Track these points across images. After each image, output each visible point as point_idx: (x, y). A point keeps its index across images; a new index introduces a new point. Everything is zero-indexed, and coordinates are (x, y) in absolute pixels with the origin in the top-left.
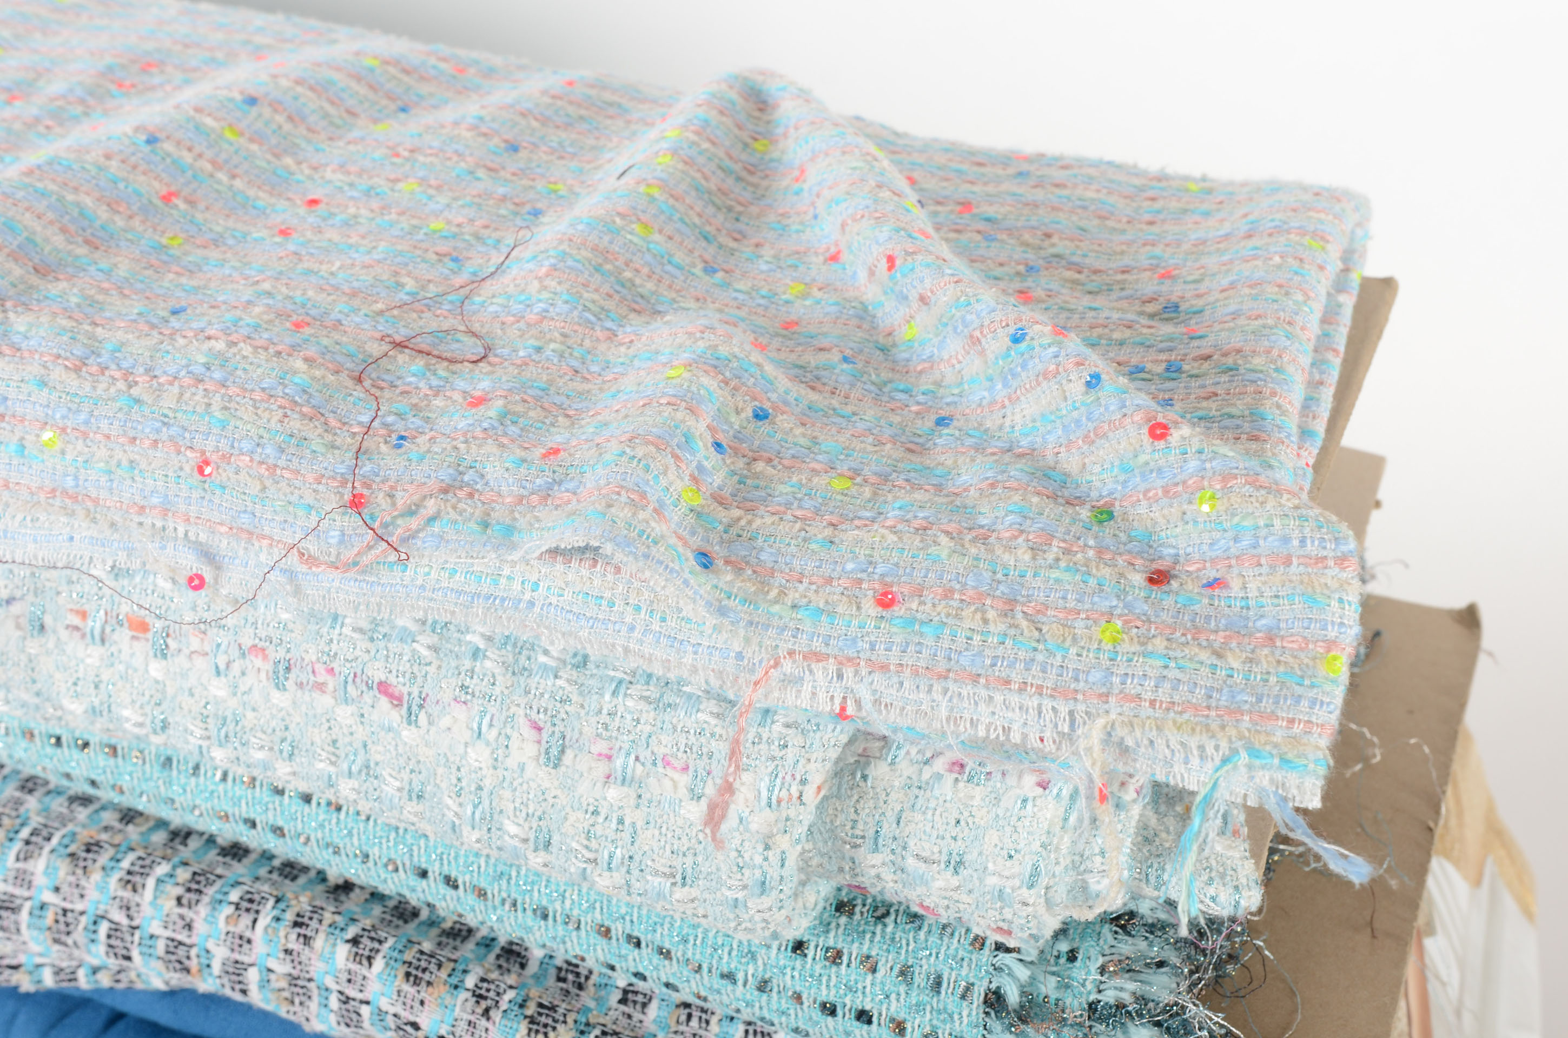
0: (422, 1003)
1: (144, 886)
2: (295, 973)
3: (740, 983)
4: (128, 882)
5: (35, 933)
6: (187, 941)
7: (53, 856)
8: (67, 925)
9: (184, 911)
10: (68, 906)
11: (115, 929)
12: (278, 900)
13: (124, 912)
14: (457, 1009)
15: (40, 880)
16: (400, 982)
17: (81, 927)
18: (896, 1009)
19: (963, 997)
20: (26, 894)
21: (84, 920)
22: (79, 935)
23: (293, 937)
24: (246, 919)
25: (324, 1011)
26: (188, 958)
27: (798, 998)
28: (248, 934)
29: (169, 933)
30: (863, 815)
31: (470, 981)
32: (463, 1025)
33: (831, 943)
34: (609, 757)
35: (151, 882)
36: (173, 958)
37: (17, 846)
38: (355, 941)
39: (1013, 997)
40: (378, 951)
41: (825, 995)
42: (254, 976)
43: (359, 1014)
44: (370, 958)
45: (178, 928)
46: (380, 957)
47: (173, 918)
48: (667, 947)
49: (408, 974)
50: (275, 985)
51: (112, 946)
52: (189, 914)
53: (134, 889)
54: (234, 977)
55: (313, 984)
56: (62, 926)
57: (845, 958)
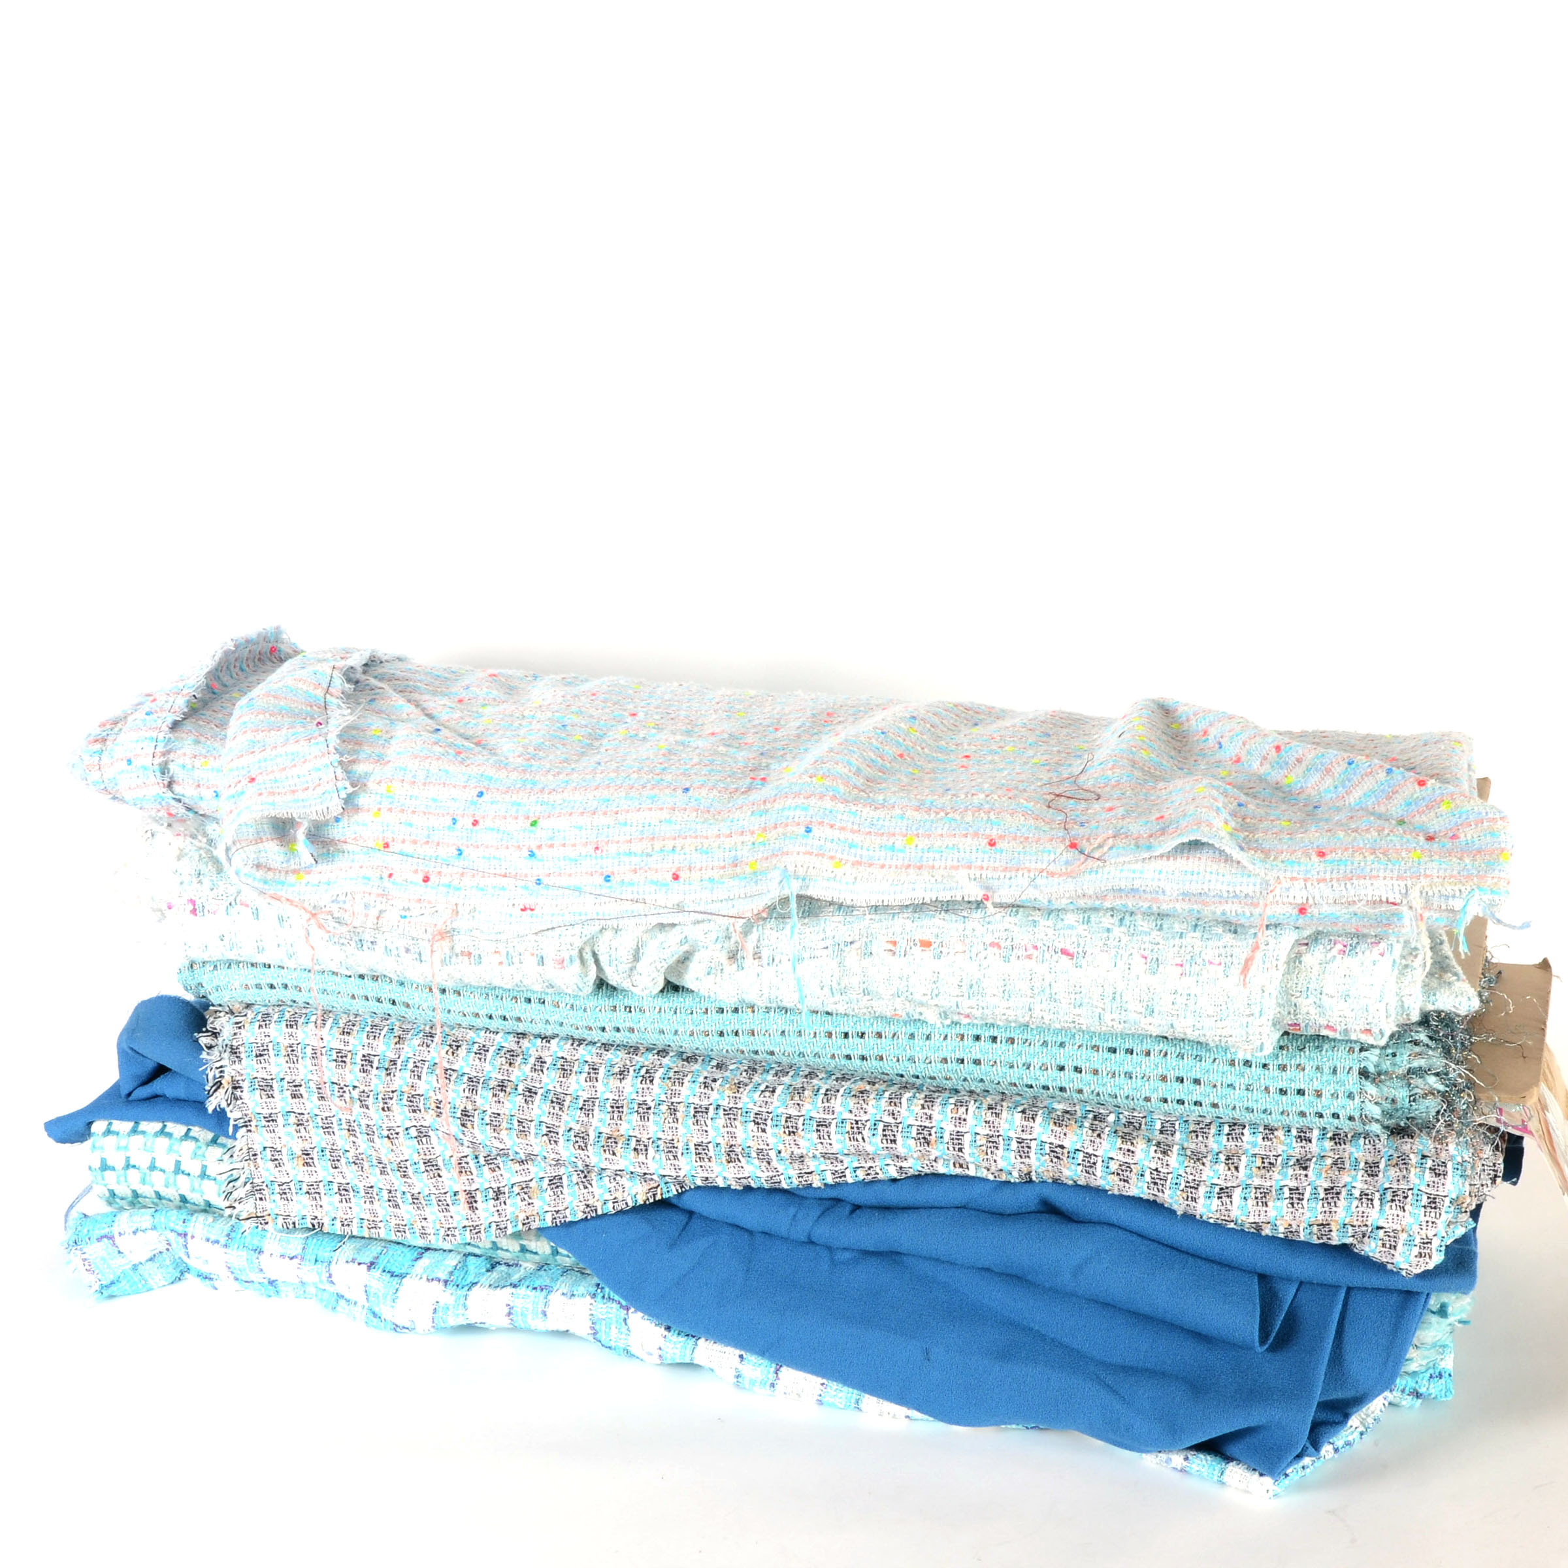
0: (1065, 1134)
1: (901, 1103)
2: (991, 1133)
3: (1237, 1088)
4: (891, 1102)
5: (839, 1137)
6: (930, 1125)
7: (844, 1098)
8: (858, 1128)
9: (926, 1111)
10: (857, 1118)
11: (887, 1126)
13: (891, 1116)
15: (838, 1109)
16: (1052, 1126)
17: (867, 1128)
18: (1317, 1085)
19: (1348, 1072)
20: (833, 1117)
21: (868, 1124)
22: (866, 1133)
23: (989, 1114)
24: (963, 1109)
25: (1007, 1153)
26: (930, 1135)
27: (1267, 1089)
28: (963, 1117)
29: (920, 1123)
30: (1301, 979)
32: (1087, 1143)
33: (1280, 1062)
34: (1182, 965)
35: (904, 1100)
36: (921, 1136)
37: (821, 1097)
38: (1023, 1112)
39: (1372, 1069)
42: (967, 1139)
43: (1029, 1147)
44: (1033, 1118)
45: (923, 1119)
46: (1038, 1117)
47: (920, 1115)
48: (1198, 1077)
49: (1055, 1123)
50: (979, 1143)
51: (885, 1135)
52: (929, 1112)
53: (895, 1105)
54: (956, 1141)
55: (1001, 1138)
56: (855, 1130)
57: (1289, 1068)
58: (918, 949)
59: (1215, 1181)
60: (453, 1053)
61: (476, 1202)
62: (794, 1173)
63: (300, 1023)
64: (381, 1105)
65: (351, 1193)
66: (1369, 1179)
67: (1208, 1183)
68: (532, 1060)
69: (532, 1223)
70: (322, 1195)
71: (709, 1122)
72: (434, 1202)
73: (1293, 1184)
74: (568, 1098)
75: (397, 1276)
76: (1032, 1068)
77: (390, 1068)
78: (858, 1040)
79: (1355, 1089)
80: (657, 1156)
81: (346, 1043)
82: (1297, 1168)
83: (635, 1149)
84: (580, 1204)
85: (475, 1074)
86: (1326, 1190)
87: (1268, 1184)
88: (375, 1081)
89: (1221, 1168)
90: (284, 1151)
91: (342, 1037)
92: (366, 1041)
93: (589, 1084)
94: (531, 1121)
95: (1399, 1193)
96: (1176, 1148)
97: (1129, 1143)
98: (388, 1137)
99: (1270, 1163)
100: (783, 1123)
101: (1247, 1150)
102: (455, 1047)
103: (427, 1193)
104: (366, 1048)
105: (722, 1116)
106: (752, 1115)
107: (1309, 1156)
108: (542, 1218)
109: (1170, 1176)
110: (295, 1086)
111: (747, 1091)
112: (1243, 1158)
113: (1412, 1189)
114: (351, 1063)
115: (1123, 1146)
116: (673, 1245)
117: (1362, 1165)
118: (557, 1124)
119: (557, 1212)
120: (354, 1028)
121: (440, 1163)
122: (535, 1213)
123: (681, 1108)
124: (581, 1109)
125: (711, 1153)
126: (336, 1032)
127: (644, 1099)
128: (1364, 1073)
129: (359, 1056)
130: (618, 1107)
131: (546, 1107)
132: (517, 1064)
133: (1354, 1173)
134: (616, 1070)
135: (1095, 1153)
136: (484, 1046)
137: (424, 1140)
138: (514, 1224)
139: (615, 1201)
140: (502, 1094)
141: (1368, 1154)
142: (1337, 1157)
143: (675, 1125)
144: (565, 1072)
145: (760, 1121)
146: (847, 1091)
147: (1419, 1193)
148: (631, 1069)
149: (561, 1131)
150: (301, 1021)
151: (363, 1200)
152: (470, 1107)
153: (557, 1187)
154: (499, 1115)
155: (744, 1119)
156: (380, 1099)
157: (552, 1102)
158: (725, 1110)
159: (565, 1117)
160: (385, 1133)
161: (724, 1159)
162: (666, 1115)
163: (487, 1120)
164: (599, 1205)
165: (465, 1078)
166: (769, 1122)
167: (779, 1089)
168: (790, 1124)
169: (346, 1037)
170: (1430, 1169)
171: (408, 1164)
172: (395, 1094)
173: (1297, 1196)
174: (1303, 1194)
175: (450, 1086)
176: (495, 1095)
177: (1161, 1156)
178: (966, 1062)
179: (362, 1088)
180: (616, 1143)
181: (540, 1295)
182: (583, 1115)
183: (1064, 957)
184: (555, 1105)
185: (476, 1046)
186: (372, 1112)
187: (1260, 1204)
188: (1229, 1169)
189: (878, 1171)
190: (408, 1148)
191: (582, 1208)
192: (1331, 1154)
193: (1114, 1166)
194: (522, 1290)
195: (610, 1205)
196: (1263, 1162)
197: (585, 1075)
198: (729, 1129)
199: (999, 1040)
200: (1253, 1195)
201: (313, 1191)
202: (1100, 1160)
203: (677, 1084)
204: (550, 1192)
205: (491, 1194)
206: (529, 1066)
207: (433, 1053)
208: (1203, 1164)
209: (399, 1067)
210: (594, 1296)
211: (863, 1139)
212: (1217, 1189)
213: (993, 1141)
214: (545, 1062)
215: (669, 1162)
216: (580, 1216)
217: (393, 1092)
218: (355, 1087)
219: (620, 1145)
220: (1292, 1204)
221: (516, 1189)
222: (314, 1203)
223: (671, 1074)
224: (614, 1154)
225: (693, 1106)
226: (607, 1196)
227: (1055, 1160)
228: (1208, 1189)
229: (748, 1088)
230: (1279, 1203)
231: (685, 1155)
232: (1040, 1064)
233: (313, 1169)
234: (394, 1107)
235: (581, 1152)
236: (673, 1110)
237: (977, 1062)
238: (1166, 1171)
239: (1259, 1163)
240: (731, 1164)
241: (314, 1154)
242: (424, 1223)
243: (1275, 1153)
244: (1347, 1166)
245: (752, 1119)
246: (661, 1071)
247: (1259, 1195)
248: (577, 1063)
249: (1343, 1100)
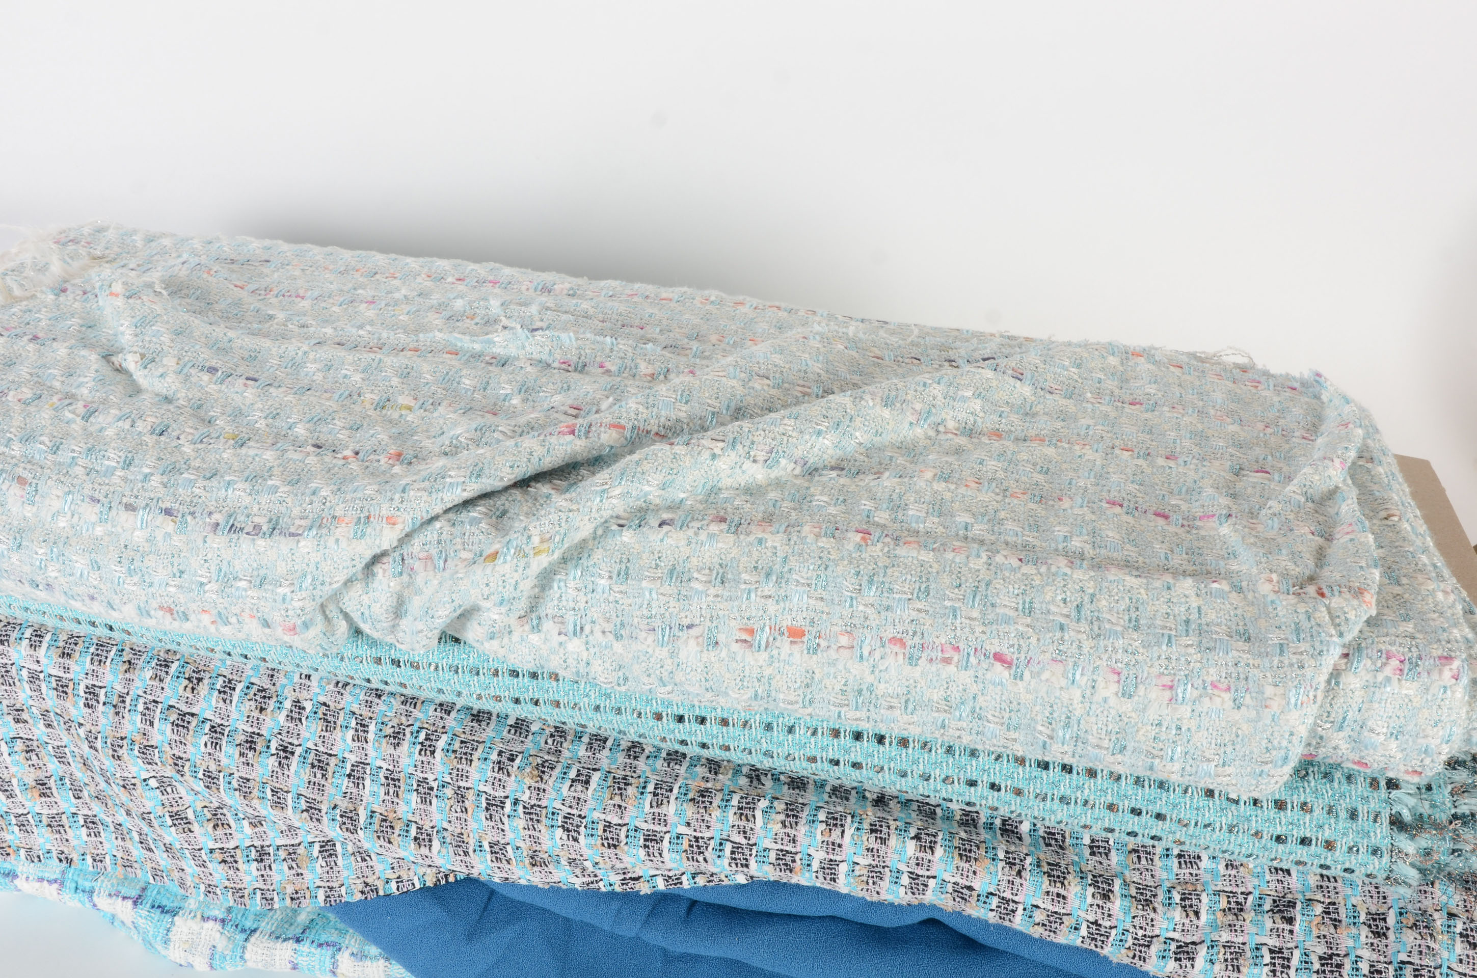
0: (975, 873)
1: (754, 816)
2: (874, 863)
3: (1216, 831)
4: (741, 814)
5: (674, 855)
6: (794, 850)
7: (678, 802)
8: (699, 848)
9: (788, 830)
10: (698, 834)
11: (737, 847)
12: (853, 817)
13: (742, 834)
14: (1000, 874)
15: (672, 818)
16: (956, 861)
17: (710, 848)
18: (1327, 834)
19: (1374, 819)
20: (665, 829)
21: (712, 842)
22: (709, 853)
23: (872, 839)
24: (835, 831)
25: (894, 887)
26: (794, 861)
27: (1258, 835)
28: (838, 841)
29: (780, 847)
30: (1336, 708)
31: (1001, 855)
32: (1004, 884)
35: (758, 814)
36: (781, 862)
37: (649, 797)
38: (917, 837)
39: (1407, 816)
40: (935, 842)
41: (1279, 831)
42: (843, 868)
43: (926, 886)
44: (931, 848)
45: (785, 842)
46: (938, 846)
47: (780, 836)
48: (1163, 812)
49: (961, 855)
50: (857, 873)
51: (735, 859)
52: (792, 832)
53: (748, 820)
54: (827, 871)
55: (887, 869)
56: (695, 849)
57: (1289, 806)
58: (784, 643)
59: (1171, 935)
60: (193, 689)
61: (236, 862)
62: (616, 879)
63: (12, 639)
64: (111, 752)
65: (100, 827)
66: (1376, 941)
67: (1162, 939)
68: (288, 704)
69: (302, 900)
70: (67, 828)
71: (505, 820)
72: (188, 855)
73: (1273, 942)
74: (333, 761)
75: (167, 912)
76: (932, 780)
77: (119, 705)
78: (695, 726)
79: (1385, 844)
80: (444, 851)
81: (67, 669)
82: (1277, 917)
83: (416, 839)
84: (358, 881)
85: (219, 721)
86: (1321, 958)
87: (1240, 939)
88: (103, 721)
89: (1177, 914)
90: (14, 782)
91: (61, 660)
92: (88, 665)
93: (357, 744)
94: (287, 792)
95: (1423, 972)
96: (1117, 885)
97: (1059, 885)
98: (124, 787)
99: (1237, 903)
100: (600, 832)
101: (1207, 883)
102: (195, 681)
103: (179, 847)
104: (90, 677)
105: (522, 816)
106: (560, 818)
107: (1289, 897)
108: (313, 894)
109: (1114, 932)
110: (17, 710)
111: (553, 778)
112: (1204, 897)
113: (1440, 966)
114: (74, 695)
115: (1051, 889)
116: (470, 937)
117: (1363, 918)
118: (319, 798)
119: (331, 888)
120: (77, 648)
121: (190, 814)
122: (304, 887)
123: (470, 795)
124: (349, 776)
125: (510, 853)
126: (54, 653)
127: (425, 776)
128: (1397, 823)
129: (82, 688)
130: (393, 779)
131: (306, 774)
132: (269, 710)
133: (1354, 930)
134: (389, 731)
135: (1016, 898)
136: (230, 681)
137: (169, 789)
138: (281, 896)
139: (399, 880)
140: (250, 754)
141: (1369, 900)
142: (1328, 901)
143: (464, 816)
144: (329, 725)
145: (570, 827)
146: (683, 790)
147: (1449, 972)
148: (408, 730)
149: (324, 808)
150: (14, 635)
151: (114, 835)
152: (213, 767)
153: (331, 855)
154: (248, 780)
155: (549, 823)
156: (109, 744)
157: (313, 766)
158: (525, 807)
159: (330, 789)
160: (122, 783)
161: (527, 861)
162: (452, 801)
163: (235, 784)
164: (380, 884)
165: (207, 726)
166: (582, 829)
167: (596, 777)
168: (609, 836)
169: (66, 661)
170: (1461, 935)
171: (152, 816)
172: (125, 742)
173: (1281, 961)
174: (1289, 960)
175: (189, 737)
176: (242, 754)
177: (1101, 903)
178: (842, 763)
179: (88, 727)
180: (392, 827)
181: (327, 952)
182: (351, 785)
183: (998, 665)
184: (315, 770)
185: (221, 679)
186: (101, 756)
187: (1230, 968)
188: (1187, 916)
189: (723, 878)
190: (151, 800)
191: (360, 887)
192: (1319, 897)
193: (1039, 916)
194: (305, 947)
195: (393, 885)
196: (1229, 902)
197: (351, 732)
198: (532, 832)
199: (887, 741)
200: (1221, 956)
201: (55, 824)
202: (1021, 907)
203: (464, 761)
204: (321, 862)
205: (253, 854)
206: (284, 713)
207: (168, 692)
208: (1155, 910)
209: (128, 708)
210: (387, 959)
211: (705, 860)
212: (1173, 946)
213: (876, 873)
214: (304, 708)
215: (458, 858)
216: (359, 897)
217: (122, 739)
218: (80, 725)
219: (397, 832)
220: (1274, 972)
221: (282, 854)
222: (58, 836)
223: (457, 745)
224: (390, 842)
225: (484, 796)
226: (390, 874)
227: (958, 899)
228: (1163, 946)
229: (557, 772)
230: (1256, 971)
231: (478, 852)
232: (943, 776)
233: (52, 799)
234: (126, 757)
235: (349, 834)
236: (460, 796)
237: (856, 765)
238: (1108, 924)
239: (1223, 904)
240: (535, 868)
241: (52, 783)
242: (181, 874)
243: (1243, 890)
244: (1343, 916)
245: (560, 824)
246: (444, 738)
247: (1228, 956)
248: (342, 713)
249: (1363, 856)
